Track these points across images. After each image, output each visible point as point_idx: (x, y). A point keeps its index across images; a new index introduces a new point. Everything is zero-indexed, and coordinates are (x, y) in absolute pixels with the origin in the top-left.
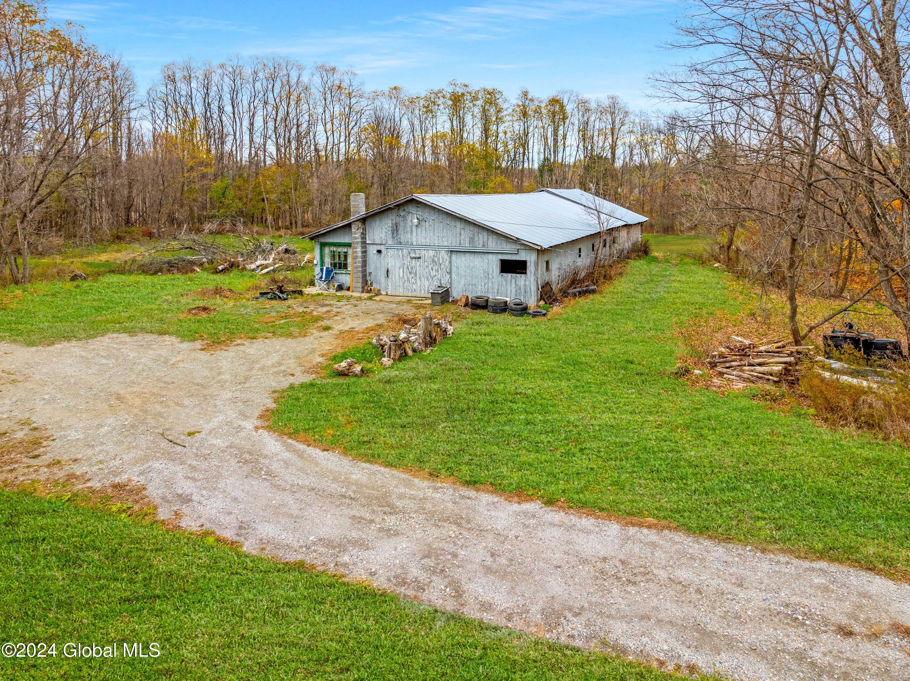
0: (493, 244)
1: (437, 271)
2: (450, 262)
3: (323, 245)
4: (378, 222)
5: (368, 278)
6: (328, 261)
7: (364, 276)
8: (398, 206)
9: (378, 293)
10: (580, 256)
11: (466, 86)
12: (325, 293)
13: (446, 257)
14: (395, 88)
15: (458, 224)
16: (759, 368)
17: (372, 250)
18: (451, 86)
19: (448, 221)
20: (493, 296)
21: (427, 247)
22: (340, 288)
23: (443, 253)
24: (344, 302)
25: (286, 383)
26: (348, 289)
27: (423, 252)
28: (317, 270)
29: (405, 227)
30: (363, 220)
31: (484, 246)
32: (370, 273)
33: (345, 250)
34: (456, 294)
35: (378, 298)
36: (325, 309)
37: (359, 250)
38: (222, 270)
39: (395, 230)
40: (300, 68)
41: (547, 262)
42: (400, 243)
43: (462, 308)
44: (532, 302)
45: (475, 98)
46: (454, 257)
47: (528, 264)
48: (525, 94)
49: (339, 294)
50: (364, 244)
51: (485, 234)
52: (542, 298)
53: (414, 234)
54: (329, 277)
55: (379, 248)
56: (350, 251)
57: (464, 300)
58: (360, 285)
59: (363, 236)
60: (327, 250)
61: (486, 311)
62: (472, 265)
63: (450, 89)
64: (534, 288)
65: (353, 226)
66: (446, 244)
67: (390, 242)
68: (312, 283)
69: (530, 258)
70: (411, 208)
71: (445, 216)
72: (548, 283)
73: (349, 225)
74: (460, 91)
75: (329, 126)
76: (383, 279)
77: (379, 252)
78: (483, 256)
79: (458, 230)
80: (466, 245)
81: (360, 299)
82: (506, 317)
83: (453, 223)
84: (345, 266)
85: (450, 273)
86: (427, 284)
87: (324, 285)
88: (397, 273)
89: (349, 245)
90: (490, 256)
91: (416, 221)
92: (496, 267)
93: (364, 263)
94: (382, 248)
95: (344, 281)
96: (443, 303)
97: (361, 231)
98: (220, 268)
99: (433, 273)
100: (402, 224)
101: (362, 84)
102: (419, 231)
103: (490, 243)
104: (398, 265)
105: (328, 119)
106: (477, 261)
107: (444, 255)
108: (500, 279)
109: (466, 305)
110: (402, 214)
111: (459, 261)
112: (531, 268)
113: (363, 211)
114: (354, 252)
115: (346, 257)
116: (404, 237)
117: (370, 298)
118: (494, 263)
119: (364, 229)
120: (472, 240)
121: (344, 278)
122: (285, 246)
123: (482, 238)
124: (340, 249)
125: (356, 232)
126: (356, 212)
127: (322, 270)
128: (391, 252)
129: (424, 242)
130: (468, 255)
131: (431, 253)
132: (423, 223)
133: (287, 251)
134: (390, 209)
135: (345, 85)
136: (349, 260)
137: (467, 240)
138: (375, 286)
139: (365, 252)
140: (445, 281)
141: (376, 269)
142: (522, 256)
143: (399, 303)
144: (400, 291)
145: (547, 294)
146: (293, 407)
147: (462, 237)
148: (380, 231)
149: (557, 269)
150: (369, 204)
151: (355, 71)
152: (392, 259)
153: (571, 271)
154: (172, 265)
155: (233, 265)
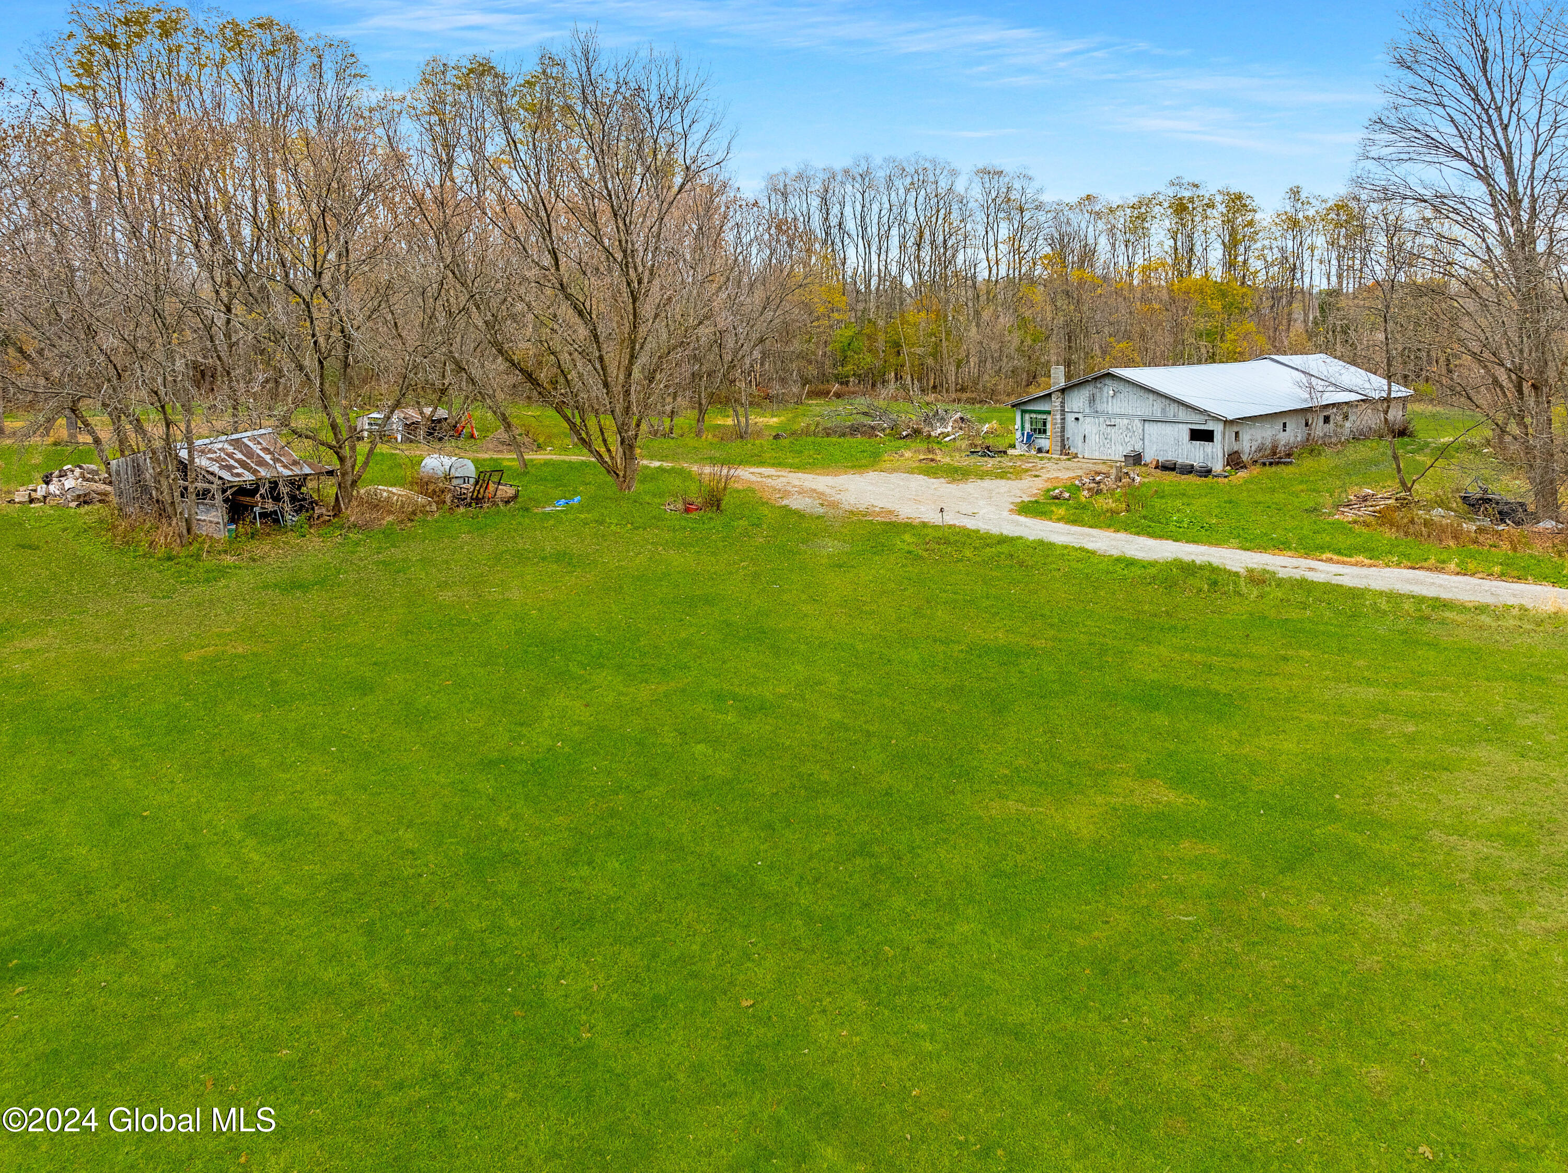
0: (1182, 414)
1: (1131, 437)
2: (1143, 430)
3: (1024, 412)
4: (1076, 392)
5: (1066, 443)
6: (1028, 426)
7: (1063, 441)
8: (1096, 379)
9: (1076, 456)
10: (1284, 431)
11: (1196, 186)
12: (1027, 454)
13: (1139, 425)
14: (1088, 197)
15: (1151, 397)
16: (1371, 509)
17: (1070, 418)
18: (1173, 188)
19: (1142, 393)
20: (1181, 460)
21: (1121, 416)
22: (1040, 450)
23: (1137, 421)
24: (1046, 461)
25: (1019, 500)
26: (1048, 452)
27: (1118, 420)
28: (1019, 434)
29: (1101, 398)
30: (1063, 391)
31: (1174, 416)
32: (1068, 438)
33: (1045, 417)
34: (1148, 457)
35: (1076, 460)
36: (1031, 465)
37: (1058, 417)
38: (907, 436)
39: (1092, 400)
40: (954, 173)
41: (1237, 433)
42: (1097, 412)
43: (1153, 470)
44: (1218, 467)
45: (1211, 205)
46: (1147, 425)
47: (1215, 433)
48: (1295, 193)
49: (1039, 455)
50: (1063, 412)
51: (1176, 405)
52: (1228, 464)
53: (1110, 404)
54: (1030, 440)
55: (1077, 415)
56: (1049, 418)
57: (1154, 463)
58: (1059, 448)
59: (1063, 403)
60: (1027, 417)
61: (1174, 473)
62: (1163, 432)
63: (1171, 192)
64: (1220, 455)
65: (1053, 396)
66: (1139, 413)
67: (1087, 411)
68: (1013, 446)
69: (1218, 429)
70: (1108, 381)
71: (1139, 389)
72: (1236, 452)
73: (1049, 395)
74: (1187, 194)
75: (992, 252)
76: (1080, 444)
77: (1077, 419)
78: (1173, 425)
79: (1151, 402)
80: (1158, 415)
81: (1060, 459)
82: (1191, 478)
83: (1146, 395)
84: (1045, 432)
85: (1143, 440)
86: (1121, 449)
87: (1025, 447)
88: (1093, 439)
89: (1049, 413)
90: (1181, 425)
91: (1111, 392)
92: (1186, 436)
93: (1063, 429)
94: (1080, 416)
95: (1043, 445)
96: (1135, 465)
97: (1060, 400)
98: (904, 433)
99: (1127, 439)
100: (1098, 394)
101: (1040, 191)
102: (1115, 401)
103: (1180, 413)
104: (1094, 431)
105: (991, 242)
106: (1168, 429)
107: (1137, 423)
108: (1189, 445)
109: (1156, 467)
110: (1099, 386)
111: (1151, 428)
112: (1218, 436)
113: (1062, 384)
114: (1053, 419)
115: (1045, 424)
116: (1100, 407)
117: (1069, 460)
118: (1184, 432)
119: (1064, 399)
120: (1163, 410)
121: (1043, 442)
122: (959, 415)
123: (1173, 409)
124: (1039, 416)
125: (1056, 401)
126: (1055, 383)
127: (1023, 434)
128: (1088, 420)
129: (1118, 411)
130: (1159, 424)
131: (1126, 422)
132: (1118, 394)
133: (962, 419)
134: (1088, 381)
135: (1014, 195)
136: (1049, 426)
137: (1159, 410)
138: (1072, 450)
139: (1063, 419)
140: (1138, 448)
141: (1073, 434)
142: (1209, 426)
143: (1095, 463)
144: (1096, 455)
145: (1234, 461)
146: (1028, 509)
147: (1155, 408)
148: (1078, 401)
149: (1250, 441)
150: (1068, 377)
151: (1030, 173)
152: (1089, 426)
153: (1268, 443)
154: (854, 430)
155: (917, 432)
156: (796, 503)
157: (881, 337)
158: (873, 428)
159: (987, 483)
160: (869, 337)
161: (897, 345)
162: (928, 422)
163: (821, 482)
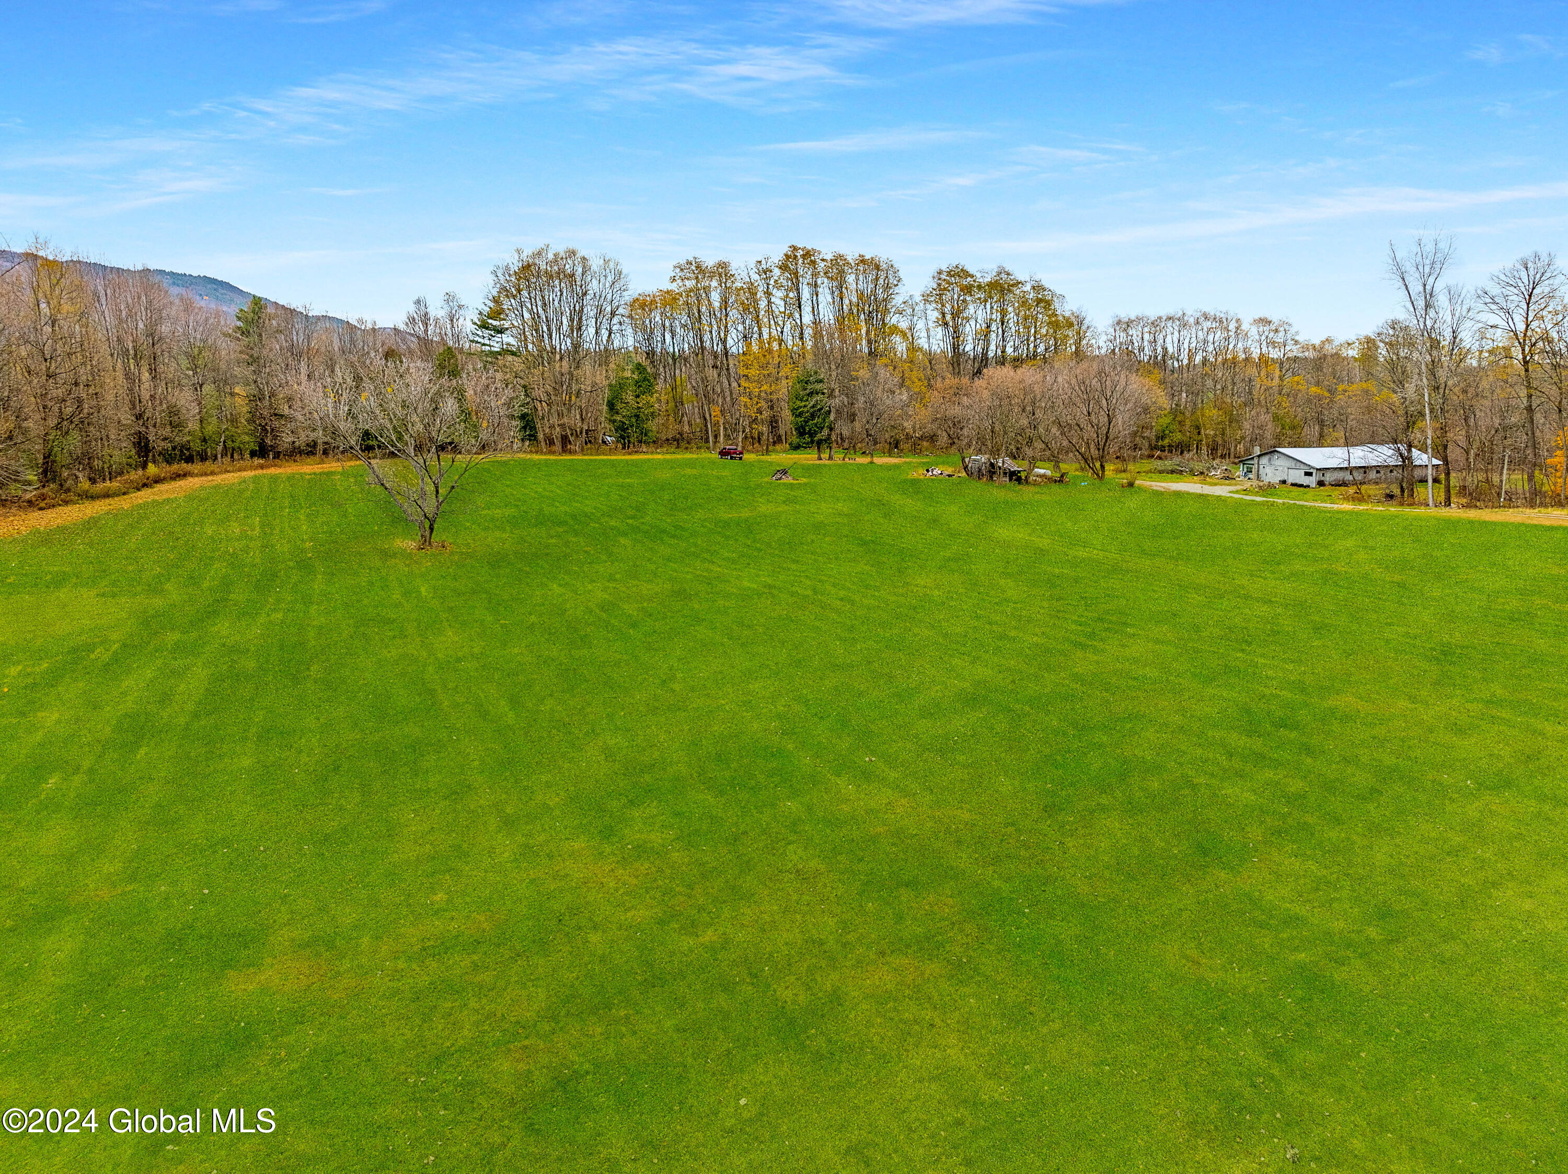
0: (1302, 466)
1: (1283, 474)
2: (1288, 472)
3: (1244, 464)
4: (1264, 457)
5: (1259, 476)
6: (1245, 470)
8: (1271, 453)
9: (1263, 479)
13: (1286, 470)
15: (1291, 459)
17: (1261, 467)
19: (1287, 458)
20: (1300, 483)
21: (1280, 466)
22: (1249, 479)
23: (1285, 468)
25: (1235, 490)
26: (1252, 480)
27: (1278, 468)
28: (1241, 472)
29: (1273, 460)
30: (1259, 456)
31: (1299, 467)
32: (1260, 474)
34: (1289, 481)
36: (1245, 482)
37: (1257, 466)
39: (1270, 460)
41: (1323, 474)
42: (1271, 465)
43: (1290, 486)
44: (1314, 486)
50: (1258, 464)
51: (1300, 463)
53: (1276, 462)
54: (1246, 475)
56: (1253, 467)
57: (1291, 484)
58: (1256, 478)
59: (1259, 461)
60: (1245, 466)
61: (1298, 487)
64: (1315, 481)
66: (1286, 466)
67: (1267, 464)
68: (1238, 477)
69: (1314, 472)
70: (1275, 453)
71: (1287, 456)
72: (1322, 481)
73: (1254, 458)
76: (1265, 476)
78: (1299, 470)
79: (1291, 461)
80: (1293, 466)
82: (1304, 489)
83: (1289, 459)
84: (1251, 472)
85: (1287, 475)
86: (1279, 478)
87: (1243, 475)
88: (1270, 475)
89: (1253, 465)
90: (1301, 470)
91: (1276, 458)
92: (1303, 474)
93: (1258, 471)
94: (1265, 466)
96: (1283, 484)
98: (1196, 474)
99: (1281, 475)
100: (1272, 458)
102: (1278, 461)
104: (1270, 472)
106: (1296, 472)
108: (1304, 478)
110: (1272, 455)
111: (1290, 471)
112: (1314, 474)
113: (1259, 453)
114: (1255, 467)
116: (1273, 463)
119: (1259, 459)
120: (1295, 465)
121: (1250, 476)
123: (1298, 464)
124: (1250, 466)
125: (1256, 460)
126: (1256, 454)
127: (1243, 472)
128: (1268, 467)
129: (1278, 464)
130: (1294, 470)
131: (1281, 468)
132: (1279, 458)
133: (1226, 470)
134: (1268, 453)
136: (1253, 470)
138: (1261, 478)
139: (1259, 467)
140: (1286, 478)
141: (1262, 473)
142: (1311, 471)
143: (1269, 481)
144: (1270, 479)
145: (1321, 483)
146: (1230, 492)
147: (1293, 464)
148: (1264, 460)
149: (1328, 478)
150: (1261, 451)
151: (1290, 322)
152: (1269, 470)
153: (1341, 479)
154: (1172, 472)
155: (1202, 473)
156: (1155, 488)
157: (1188, 423)
158: (1182, 471)
159: (1223, 487)
160: (1180, 422)
161: (1198, 427)
162: (1208, 469)
163: (1163, 484)
